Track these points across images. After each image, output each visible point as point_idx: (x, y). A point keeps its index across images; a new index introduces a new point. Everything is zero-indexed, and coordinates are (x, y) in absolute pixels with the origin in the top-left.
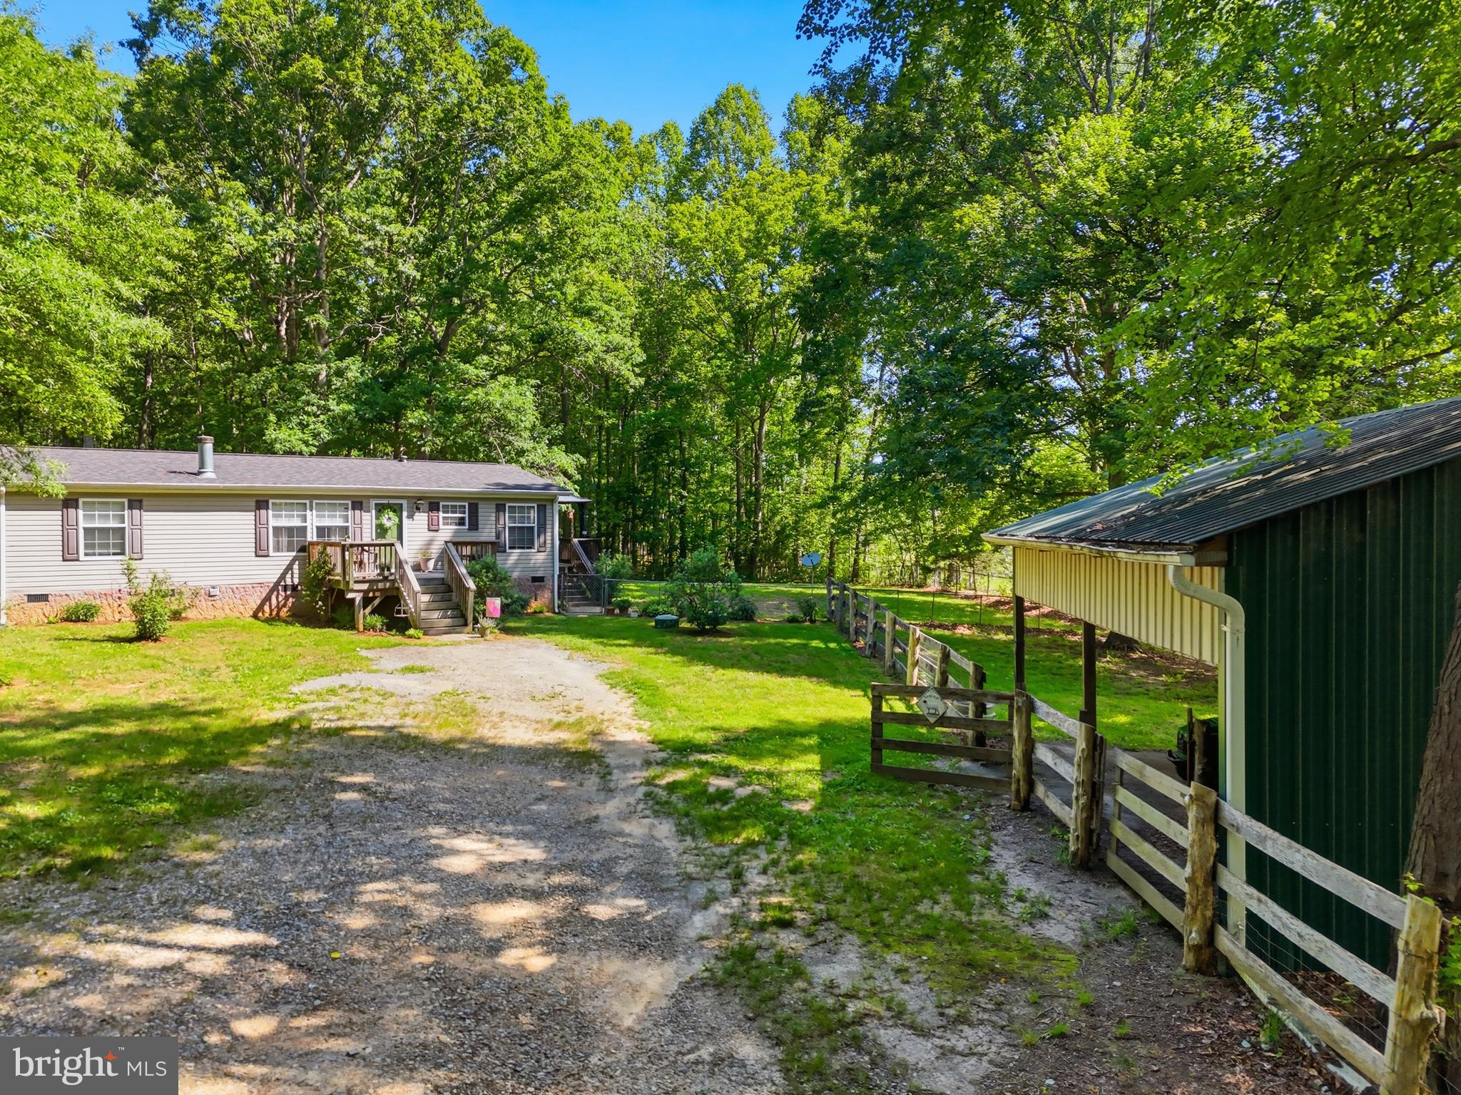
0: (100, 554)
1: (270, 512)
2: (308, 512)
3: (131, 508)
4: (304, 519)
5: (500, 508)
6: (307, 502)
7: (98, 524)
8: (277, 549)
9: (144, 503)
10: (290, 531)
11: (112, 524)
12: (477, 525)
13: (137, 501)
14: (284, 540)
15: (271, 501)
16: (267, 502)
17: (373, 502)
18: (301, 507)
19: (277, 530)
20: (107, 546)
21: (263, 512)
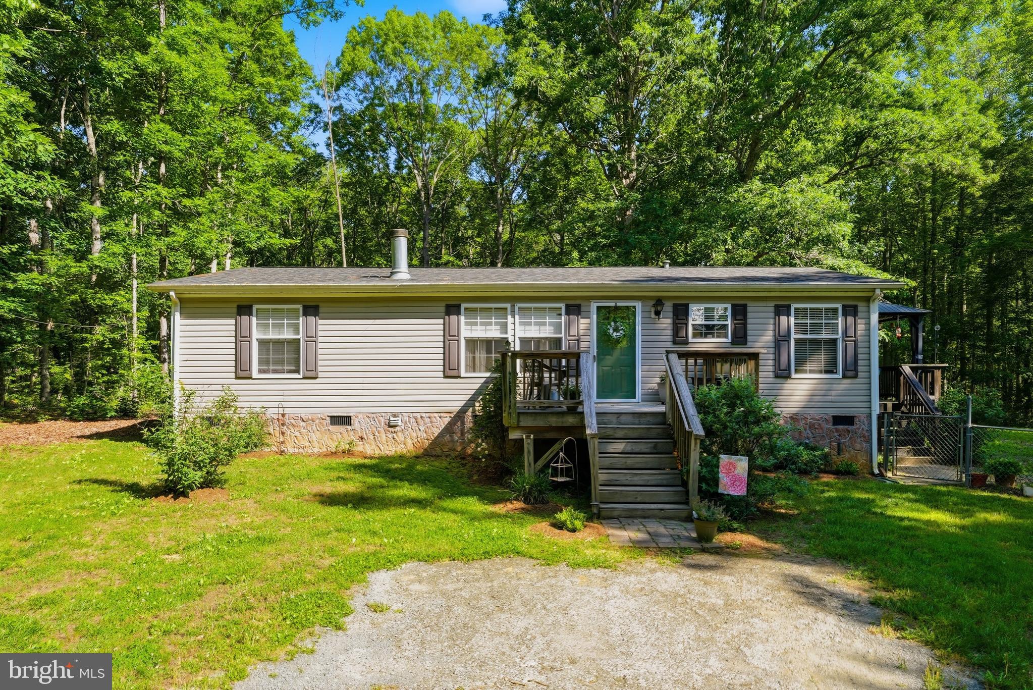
0: (275, 372)
1: (462, 318)
2: (510, 319)
3: (305, 314)
4: (504, 328)
5: (781, 310)
6: (508, 306)
7: (272, 335)
8: (472, 367)
9: (321, 310)
10: (488, 343)
11: (287, 335)
12: (745, 336)
13: (312, 308)
14: (481, 356)
15: (463, 306)
16: (459, 306)
17: (594, 305)
18: (500, 313)
19: (472, 343)
20: (281, 362)
21: (454, 318)
